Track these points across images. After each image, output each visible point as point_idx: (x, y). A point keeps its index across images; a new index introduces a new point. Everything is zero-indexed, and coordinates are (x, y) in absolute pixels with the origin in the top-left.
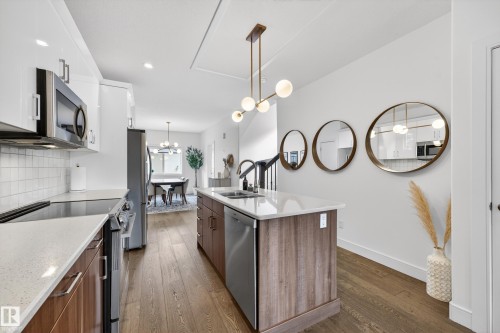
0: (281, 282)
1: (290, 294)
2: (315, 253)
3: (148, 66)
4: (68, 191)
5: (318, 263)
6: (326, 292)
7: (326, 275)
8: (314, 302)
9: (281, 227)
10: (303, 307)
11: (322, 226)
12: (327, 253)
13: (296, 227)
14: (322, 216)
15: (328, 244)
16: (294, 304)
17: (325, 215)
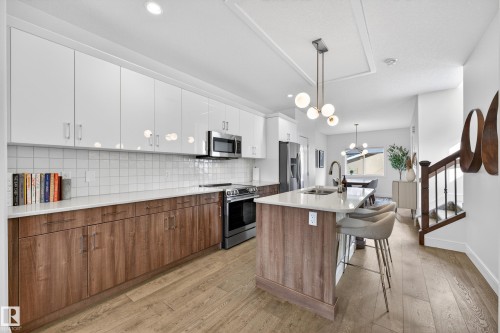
3: (290, 96)
4: (252, 181)
5: (306, 256)
10: (290, 284)
11: (310, 223)
12: (318, 252)
13: (283, 216)
14: (311, 213)
15: (319, 243)
16: (281, 274)
17: (315, 214)
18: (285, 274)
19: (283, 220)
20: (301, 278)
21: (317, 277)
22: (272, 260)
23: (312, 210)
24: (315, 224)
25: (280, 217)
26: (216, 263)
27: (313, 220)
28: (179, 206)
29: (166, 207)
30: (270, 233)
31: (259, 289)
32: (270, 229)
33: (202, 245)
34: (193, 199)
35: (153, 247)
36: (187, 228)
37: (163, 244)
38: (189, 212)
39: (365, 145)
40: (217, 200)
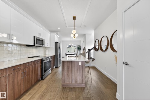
0: (67, 75)
1: (70, 78)
2: (77, 70)
3: (59, 28)
4: (45, 55)
5: (78, 73)
6: (81, 81)
7: (81, 77)
8: (77, 82)
9: (67, 63)
10: (74, 82)
11: (79, 65)
12: (81, 71)
13: (71, 64)
14: (79, 62)
15: (82, 69)
16: (71, 80)
17: (81, 62)
18: (72, 80)
19: (71, 65)
20: (77, 79)
21: (81, 78)
22: (68, 77)
23: (80, 61)
24: (81, 65)
25: (70, 64)
26: (43, 85)
27: (80, 64)
28: (27, 67)
29: (22, 68)
30: (67, 69)
31: (64, 87)
32: (67, 68)
33: (35, 80)
34: (32, 62)
35: (16, 87)
36: (30, 75)
37: (20, 85)
38: (31, 68)
39: (73, 44)
40: (40, 62)
